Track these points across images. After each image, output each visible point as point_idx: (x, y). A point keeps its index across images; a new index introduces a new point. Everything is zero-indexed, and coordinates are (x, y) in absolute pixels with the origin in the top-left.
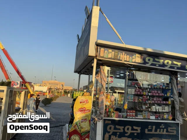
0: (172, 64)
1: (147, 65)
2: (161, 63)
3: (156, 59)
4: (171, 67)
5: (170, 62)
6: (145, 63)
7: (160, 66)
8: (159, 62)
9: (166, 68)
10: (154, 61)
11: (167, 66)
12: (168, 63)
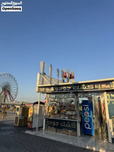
0: (67, 88)
1: (56, 91)
2: (62, 89)
3: (59, 88)
4: (66, 90)
5: (65, 88)
6: (55, 90)
7: (61, 90)
8: (60, 89)
9: (64, 91)
10: (59, 89)
11: (64, 90)
12: (64, 88)
